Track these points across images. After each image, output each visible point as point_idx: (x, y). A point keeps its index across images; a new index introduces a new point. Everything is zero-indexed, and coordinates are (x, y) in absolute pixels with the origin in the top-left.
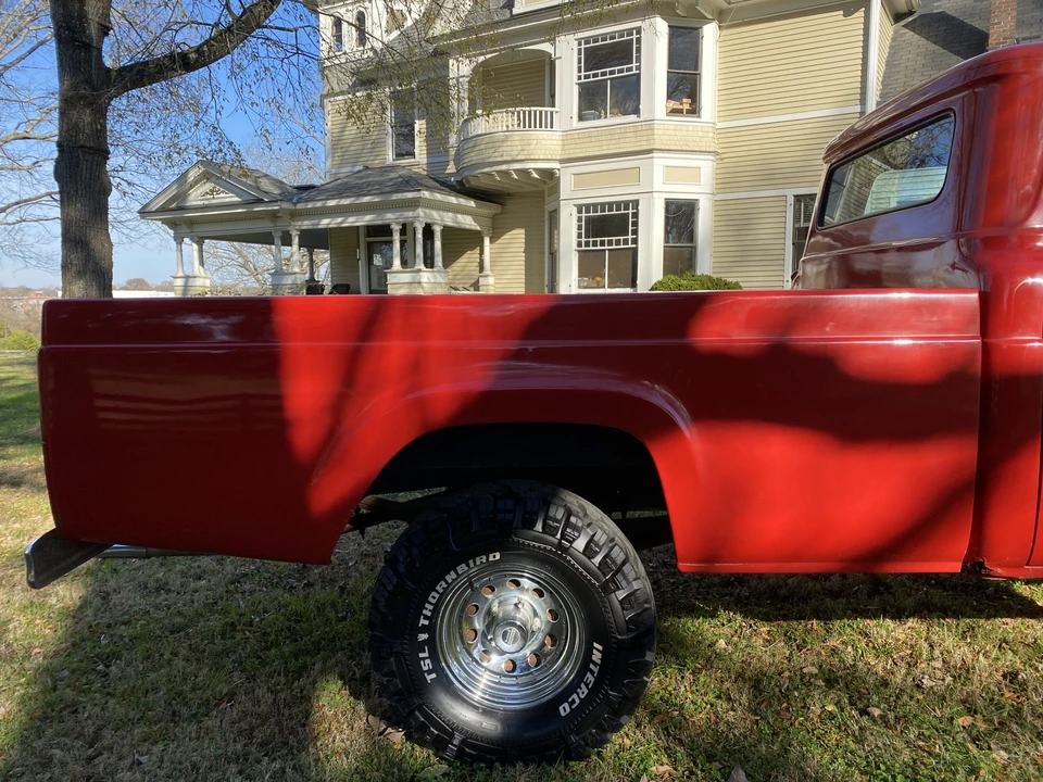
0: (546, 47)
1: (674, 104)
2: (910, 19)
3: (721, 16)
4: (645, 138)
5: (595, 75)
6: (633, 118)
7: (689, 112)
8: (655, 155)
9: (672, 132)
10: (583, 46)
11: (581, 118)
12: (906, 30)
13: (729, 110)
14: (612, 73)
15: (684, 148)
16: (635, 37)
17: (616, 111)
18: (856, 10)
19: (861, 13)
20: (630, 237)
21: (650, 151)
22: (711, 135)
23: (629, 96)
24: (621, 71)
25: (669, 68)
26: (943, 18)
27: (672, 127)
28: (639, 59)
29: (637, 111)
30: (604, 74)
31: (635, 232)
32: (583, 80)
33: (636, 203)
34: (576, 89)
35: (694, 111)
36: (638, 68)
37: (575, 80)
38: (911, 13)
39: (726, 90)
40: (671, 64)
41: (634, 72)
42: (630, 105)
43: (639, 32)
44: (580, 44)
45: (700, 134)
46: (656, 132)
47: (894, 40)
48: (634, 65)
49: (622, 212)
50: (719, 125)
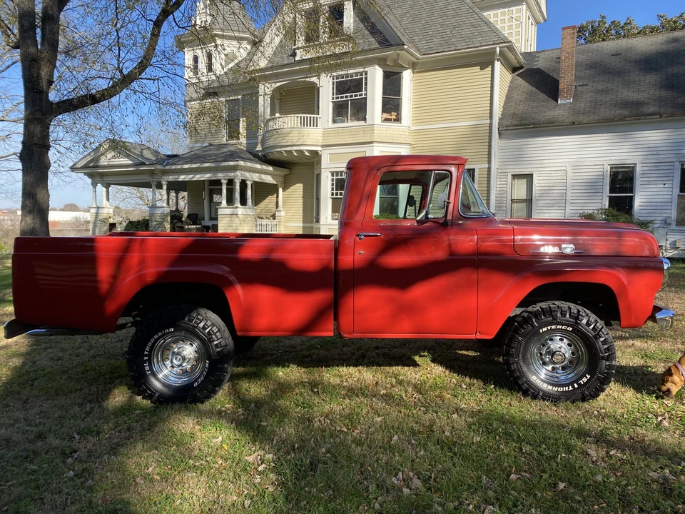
0: (314, 79)
1: (386, 116)
2: (521, 71)
3: (414, 66)
4: (369, 135)
5: (342, 97)
6: (363, 123)
7: (395, 120)
8: (375, 144)
9: (384, 132)
10: (335, 80)
11: (334, 121)
12: (518, 78)
13: (418, 120)
14: (351, 96)
15: (391, 141)
16: (364, 76)
17: (353, 118)
18: (487, 67)
19: (489, 68)
21: (372, 142)
22: (407, 134)
23: (360, 110)
24: (356, 96)
25: (383, 95)
26: (538, 72)
27: (384, 129)
28: (366, 90)
29: (365, 119)
30: (346, 97)
32: (335, 100)
34: (331, 106)
35: (398, 120)
36: (366, 94)
37: (331, 100)
38: (522, 68)
39: (417, 109)
40: (384, 93)
41: (364, 96)
42: (361, 116)
43: (366, 74)
44: (333, 79)
45: (401, 133)
46: (375, 131)
47: (511, 82)
48: (364, 92)
50: (413, 128)
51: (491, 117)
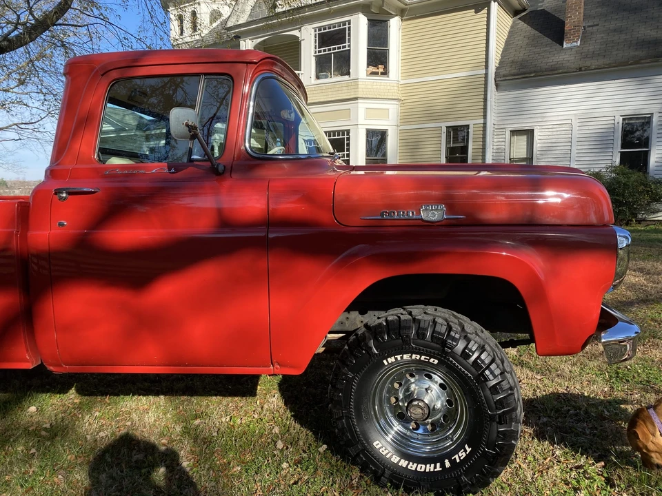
0: (296, 33)
1: (372, 69)
2: (523, 14)
3: (403, 13)
4: (353, 90)
5: (325, 51)
6: (346, 77)
7: (382, 74)
8: (359, 101)
9: (370, 87)
10: (317, 32)
11: (318, 77)
12: (520, 21)
13: (407, 73)
14: (334, 49)
15: (378, 97)
16: (347, 26)
17: (337, 73)
18: (483, 9)
19: (485, 11)
20: (346, 153)
21: (356, 99)
22: (396, 88)
23: (344, 64)
24: (339, 48)
25: (368, 46)
26: (544, 13)
27: (369, 83)
28: (349, 41)
29: (348, 74)
30: (329, 50)
31: (348, 150)
32: (317, 54)
33: (348, 132)
34: (313, 61)
35: (385, 73)
36: (349, 46)
37: (313, 54)
38: (524, 10)
39: (407, 60)
40: (369, 43)
41: (347, 48)
42: (345, 70)
43: (349, 24)
44: (315, 31)
45: (389, 87)
46: (360, 86)
47: (512, 27)
48: (347, 44)
49: (341, 137)
50: (402, 82)
51: (487, 67)
